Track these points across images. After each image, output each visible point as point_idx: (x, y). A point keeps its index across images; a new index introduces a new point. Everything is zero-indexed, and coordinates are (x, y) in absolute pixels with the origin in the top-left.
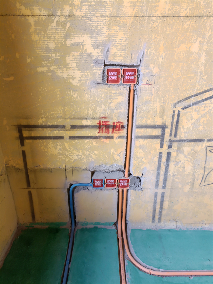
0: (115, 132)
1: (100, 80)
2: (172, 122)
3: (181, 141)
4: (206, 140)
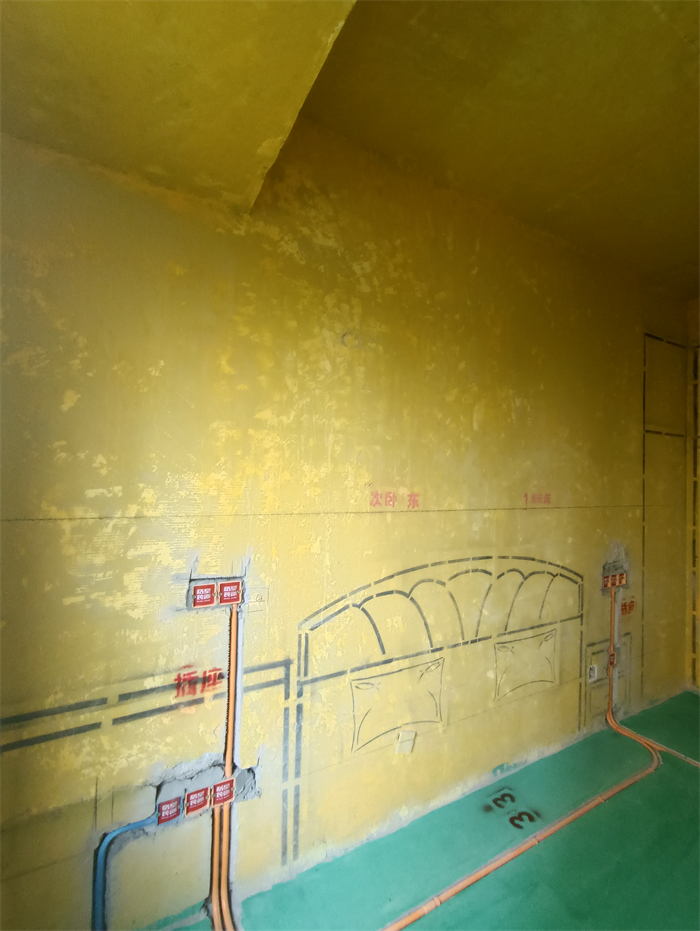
0: (206, 688)
1: (182, 604)
2: (299, 653)
3: (315, 680)
4: (349, 671)
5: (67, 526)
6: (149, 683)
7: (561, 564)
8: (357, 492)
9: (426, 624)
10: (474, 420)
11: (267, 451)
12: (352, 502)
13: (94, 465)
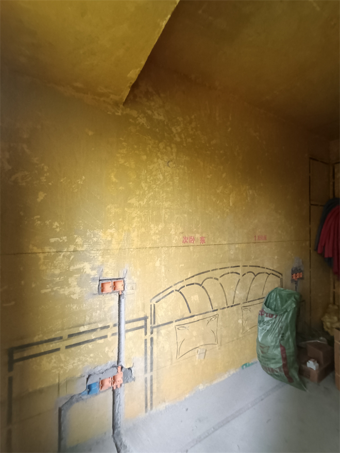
0: (108, 331)
1: (96, 292)
2: (151, 313)
3: (159, 326)
4: (174, 321)
5: (41, 256)
6: (82, 329)
7: (272, 269)
8: (176, 237)
9: (210, 299)
10: (230, 201)
11: (134, 218)
12: (174, 241)
13: (53, 227)
